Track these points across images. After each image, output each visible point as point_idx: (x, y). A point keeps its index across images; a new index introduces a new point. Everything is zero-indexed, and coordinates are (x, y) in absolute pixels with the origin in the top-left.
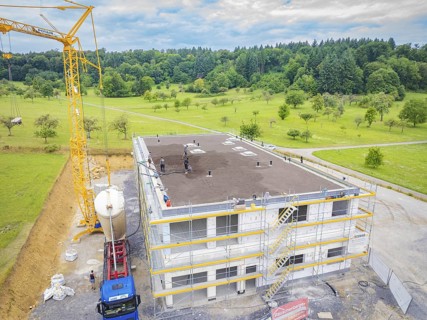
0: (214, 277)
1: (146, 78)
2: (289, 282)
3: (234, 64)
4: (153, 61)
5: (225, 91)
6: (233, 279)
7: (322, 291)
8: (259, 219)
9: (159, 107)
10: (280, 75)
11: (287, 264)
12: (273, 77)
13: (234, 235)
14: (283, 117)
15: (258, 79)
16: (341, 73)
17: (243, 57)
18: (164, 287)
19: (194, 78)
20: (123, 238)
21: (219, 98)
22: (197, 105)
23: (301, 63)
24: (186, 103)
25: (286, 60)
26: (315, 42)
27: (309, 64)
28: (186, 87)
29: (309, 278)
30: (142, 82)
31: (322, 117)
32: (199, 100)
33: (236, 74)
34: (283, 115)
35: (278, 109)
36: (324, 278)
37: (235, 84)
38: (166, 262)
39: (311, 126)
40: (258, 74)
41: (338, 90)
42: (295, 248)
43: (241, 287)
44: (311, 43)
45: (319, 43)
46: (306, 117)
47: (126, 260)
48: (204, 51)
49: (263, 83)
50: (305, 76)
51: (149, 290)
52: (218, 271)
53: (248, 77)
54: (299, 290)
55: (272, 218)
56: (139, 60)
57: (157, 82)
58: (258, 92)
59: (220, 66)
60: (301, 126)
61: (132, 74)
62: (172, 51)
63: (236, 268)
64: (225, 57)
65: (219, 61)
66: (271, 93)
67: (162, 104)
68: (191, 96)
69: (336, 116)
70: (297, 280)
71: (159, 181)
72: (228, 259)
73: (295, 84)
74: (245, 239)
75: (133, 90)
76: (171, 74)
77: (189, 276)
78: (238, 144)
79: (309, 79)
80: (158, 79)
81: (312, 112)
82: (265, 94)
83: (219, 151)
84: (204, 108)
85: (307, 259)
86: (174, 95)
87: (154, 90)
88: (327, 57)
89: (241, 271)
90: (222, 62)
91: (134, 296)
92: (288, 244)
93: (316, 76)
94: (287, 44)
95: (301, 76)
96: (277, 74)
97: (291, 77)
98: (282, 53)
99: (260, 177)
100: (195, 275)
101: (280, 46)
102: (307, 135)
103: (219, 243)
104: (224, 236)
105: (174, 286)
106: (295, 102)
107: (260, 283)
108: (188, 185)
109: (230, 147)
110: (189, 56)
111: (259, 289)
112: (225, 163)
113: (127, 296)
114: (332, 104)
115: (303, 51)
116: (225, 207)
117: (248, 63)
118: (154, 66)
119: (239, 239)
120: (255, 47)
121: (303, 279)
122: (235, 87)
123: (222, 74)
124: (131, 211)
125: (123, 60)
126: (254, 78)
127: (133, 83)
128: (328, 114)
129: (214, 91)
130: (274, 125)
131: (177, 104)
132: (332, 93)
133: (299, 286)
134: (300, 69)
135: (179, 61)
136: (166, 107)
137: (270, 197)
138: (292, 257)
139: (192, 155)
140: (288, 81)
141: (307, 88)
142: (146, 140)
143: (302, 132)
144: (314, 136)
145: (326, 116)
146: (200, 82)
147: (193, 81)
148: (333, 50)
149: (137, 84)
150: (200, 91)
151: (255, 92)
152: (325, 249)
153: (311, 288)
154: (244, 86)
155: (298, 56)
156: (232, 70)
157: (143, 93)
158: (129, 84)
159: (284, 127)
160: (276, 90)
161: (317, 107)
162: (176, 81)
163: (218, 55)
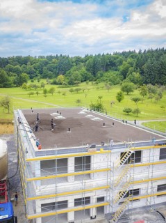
0: (73, 204)
1: (24, 75)
2: (129, 210)
3: (85, 65)
4: (29, 63)
5: (78, 83)
6: (87, 207)
7: (155, 217)
8: (106, 160)
9: (32, 94)
10: (117, 72)
11: (127, 195)
12: (112, 74)
13: (88, 172)
14: (119, 100)
15: (102, 76)
16: (159, 71)
17: (91, 60)
18: (35, 211)
19: (57, 75)
20: (5, 178)
21: (74, 88)
22: (59, 92)
23: (131, 64)
24: (52, 91)
25: (121, 63)
26: (140, 51)
27: (137, 65)
28: (52, 81)
29: (144, 207)
30: (21, 77)
31: (147, 100)
32: (61, 89)
33: (86, 72)
34: (120, 99)
35: (116, 95)
36: (156, 208)
37: (85, 79)
38: (37, 191)
39: (140, 106)
40: (102, 72)
41: (157, 82)
42: (133, 183)
43: (93, 213)
44: (137, 52)
45: (143, 51)
46: (136, 100)
47: (7, 193)
48: (64, 57)
49: (105, 78)
50: (134, 73)
51: (24, 216)
52: (75, 200)
53: (94, 74)
54: (137, 216)
55: (116, 160)
56: (19, 63)
57: (31, 78)
58: (102, 84)
59: (75, 67)
60: (133, 106)
61: (14, 72)
62: (42, 57)
63: (89, 198)
64: (78, 60)
65: (74, 64)
66: (111, 84)
67: (35, 92)
68: (55, 87)
69: (157, 99)
70: (135, 209)
71: (33, 134)
72: (83, 190)
73: (127, 78)
74: (96, 175)
75: (15, 83)
76: (41, 72)
77: (54, 203)
78: (88, 113)
79: (137, 75)
80: (32, 76)
81: (140, 97)
82: (106, 85)
83: (75, 118)
84: (64, 94)
85: (142, 192)
86: (43, 86)
87: (29, 83)
88: (149, 60)
89: (93, 200)
90: (77, 64)
91: (13, 217)
92: (128, 180)
93: (142, 73)
94: (121, 52)
95: (131, 73)
96: (115, 72)
97: (124, 74)
98: (118, 58)
99: (105, 133)
100: (59, 203)
101: (116, 54)
102: (137, 111)
103: (77, 177)
104: (81, 172)
105: (43, 210)
106: (127, 90)
107: (107, 210)
108: (54, 137)
109: (84, 115)
110: (54, 60)
111: (107, 215)
112: (80, 125)
113: (7, 216)
114: (153, 92)
115: (132, 57)
116: (81, 150)
117: (94, 65)
118: (29, 67)
119: (92, 176)
120: (99, 55)
121: (140, 208)
122: (85, 81)
123: (77, 72)
124: (11, 161)
125: (8, 63)
126: (99, 75)
127: (15, 78)
128: (151, 98)
129: (71, 83)
130: (113, 105)
131: (45, 92)
132: (153, 84)
133: (137, 213)
134: (130, 68)
135: (46, 63)
136: (37, 93)
137: (114, 144)
138: (131, 191)
139: (56, 120)
140: (122, 76)
141: (136, 81)
142: (23, 111)
143: (133, 109)
144: (142, 113)
145: (150, 100)
146: (61, 77)
147: (56, 77)
148: (153, 55)
149: (17, 79)
150: (61, 84)
151: (99, 84)
152: (155, 185)
153: (145, 215)
154: (92, 80)
155: (129, 60)
156: (84, 69)
157: (21, 85)
158: (12, 79)
159: (120, 107)
160: (114, 83)
161: (144, 94)
162: (45, 77)
163: (74, 60)
